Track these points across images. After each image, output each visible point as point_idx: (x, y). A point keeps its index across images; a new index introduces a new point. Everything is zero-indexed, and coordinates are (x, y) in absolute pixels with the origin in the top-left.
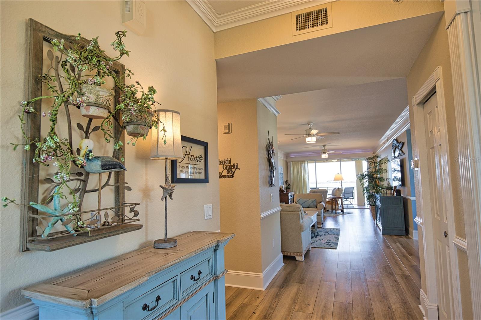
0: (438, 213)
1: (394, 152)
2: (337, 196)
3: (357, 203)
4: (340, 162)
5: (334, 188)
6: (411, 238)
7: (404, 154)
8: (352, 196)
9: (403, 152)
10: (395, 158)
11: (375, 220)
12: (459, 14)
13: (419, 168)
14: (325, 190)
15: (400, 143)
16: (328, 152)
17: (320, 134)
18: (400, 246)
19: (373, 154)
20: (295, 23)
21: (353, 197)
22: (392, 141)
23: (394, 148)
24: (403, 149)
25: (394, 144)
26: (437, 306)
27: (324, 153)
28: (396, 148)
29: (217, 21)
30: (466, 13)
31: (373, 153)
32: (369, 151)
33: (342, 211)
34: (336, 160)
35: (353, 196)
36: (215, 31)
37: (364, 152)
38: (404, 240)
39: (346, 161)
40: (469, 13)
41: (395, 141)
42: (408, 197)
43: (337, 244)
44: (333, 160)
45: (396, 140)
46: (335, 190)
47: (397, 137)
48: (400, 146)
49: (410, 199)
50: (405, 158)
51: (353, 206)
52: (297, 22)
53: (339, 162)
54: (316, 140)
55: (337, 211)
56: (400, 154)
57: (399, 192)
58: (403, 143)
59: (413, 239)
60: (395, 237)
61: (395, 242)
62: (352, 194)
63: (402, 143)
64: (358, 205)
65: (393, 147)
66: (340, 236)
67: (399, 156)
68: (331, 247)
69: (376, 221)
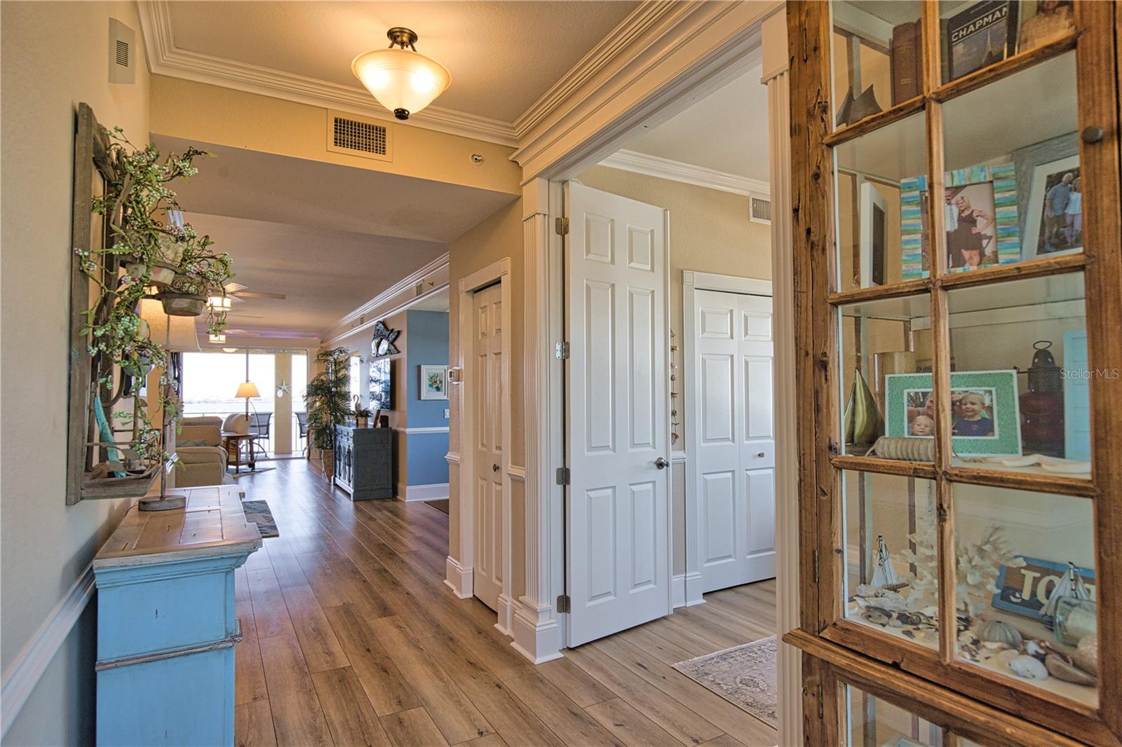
0: (485, 443)
1: (378, 345)
2: (237, 433)
3: (273, 448)
4: (247, 354)
5: (230, 414)
6: (401, 501)
7: (399, 352)
8: (265, 432)
9: (396, 348)
10: (378, 356)
11: (332, 477)
12: (539, 214)
13: (462, 381)
14: (217, 418)
15: (392, 330)
16: (227, 331)
17: (241, 294)
18: (389, 514)
19: (321, 343)
20: (333, 130)
21: (267, 436)
22: (375, 322)
23: (379, 338)
24: (396, 343)
25: (379, 330)
26: (472, 568)
27: (216, 332)
28: (382, 339)
29: (167, 55)
30: (545, 215)
31: (320, 340)
32: (313, 337)
33: (252, 465)
34: (234, 350)
35: (268, 433)
36: (153, 71)
37: (303, 336)
38: (390, 504)
39: (260, 353)
40: (547, 216)
41: (381, 325)
42: (400, 429)
43: (275, 527)
44: (225, 350)
45: (383, 323)
46: (233, 419)
47: (384, 319)
48: (392, 337)
49: (404, 433)
50: (400, 359)
51: (266, 456)
52: (336, 129)
53: (245, 356)
54: (229, 306)
55: (240, 467)
56: (388, 350)
57: (385, 420)
58: (399, 333)
59: (407, 501)
60: (376, 502)
61: (380, 510)
62: (266, 427)
63: (395, 330)
64: (276, 453)
65: (375, 335)
66: (272, 513)
67: (386, 354)
68: (267, 535)
69: (334, 479)
